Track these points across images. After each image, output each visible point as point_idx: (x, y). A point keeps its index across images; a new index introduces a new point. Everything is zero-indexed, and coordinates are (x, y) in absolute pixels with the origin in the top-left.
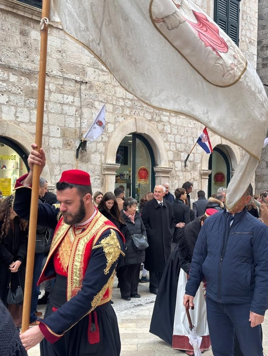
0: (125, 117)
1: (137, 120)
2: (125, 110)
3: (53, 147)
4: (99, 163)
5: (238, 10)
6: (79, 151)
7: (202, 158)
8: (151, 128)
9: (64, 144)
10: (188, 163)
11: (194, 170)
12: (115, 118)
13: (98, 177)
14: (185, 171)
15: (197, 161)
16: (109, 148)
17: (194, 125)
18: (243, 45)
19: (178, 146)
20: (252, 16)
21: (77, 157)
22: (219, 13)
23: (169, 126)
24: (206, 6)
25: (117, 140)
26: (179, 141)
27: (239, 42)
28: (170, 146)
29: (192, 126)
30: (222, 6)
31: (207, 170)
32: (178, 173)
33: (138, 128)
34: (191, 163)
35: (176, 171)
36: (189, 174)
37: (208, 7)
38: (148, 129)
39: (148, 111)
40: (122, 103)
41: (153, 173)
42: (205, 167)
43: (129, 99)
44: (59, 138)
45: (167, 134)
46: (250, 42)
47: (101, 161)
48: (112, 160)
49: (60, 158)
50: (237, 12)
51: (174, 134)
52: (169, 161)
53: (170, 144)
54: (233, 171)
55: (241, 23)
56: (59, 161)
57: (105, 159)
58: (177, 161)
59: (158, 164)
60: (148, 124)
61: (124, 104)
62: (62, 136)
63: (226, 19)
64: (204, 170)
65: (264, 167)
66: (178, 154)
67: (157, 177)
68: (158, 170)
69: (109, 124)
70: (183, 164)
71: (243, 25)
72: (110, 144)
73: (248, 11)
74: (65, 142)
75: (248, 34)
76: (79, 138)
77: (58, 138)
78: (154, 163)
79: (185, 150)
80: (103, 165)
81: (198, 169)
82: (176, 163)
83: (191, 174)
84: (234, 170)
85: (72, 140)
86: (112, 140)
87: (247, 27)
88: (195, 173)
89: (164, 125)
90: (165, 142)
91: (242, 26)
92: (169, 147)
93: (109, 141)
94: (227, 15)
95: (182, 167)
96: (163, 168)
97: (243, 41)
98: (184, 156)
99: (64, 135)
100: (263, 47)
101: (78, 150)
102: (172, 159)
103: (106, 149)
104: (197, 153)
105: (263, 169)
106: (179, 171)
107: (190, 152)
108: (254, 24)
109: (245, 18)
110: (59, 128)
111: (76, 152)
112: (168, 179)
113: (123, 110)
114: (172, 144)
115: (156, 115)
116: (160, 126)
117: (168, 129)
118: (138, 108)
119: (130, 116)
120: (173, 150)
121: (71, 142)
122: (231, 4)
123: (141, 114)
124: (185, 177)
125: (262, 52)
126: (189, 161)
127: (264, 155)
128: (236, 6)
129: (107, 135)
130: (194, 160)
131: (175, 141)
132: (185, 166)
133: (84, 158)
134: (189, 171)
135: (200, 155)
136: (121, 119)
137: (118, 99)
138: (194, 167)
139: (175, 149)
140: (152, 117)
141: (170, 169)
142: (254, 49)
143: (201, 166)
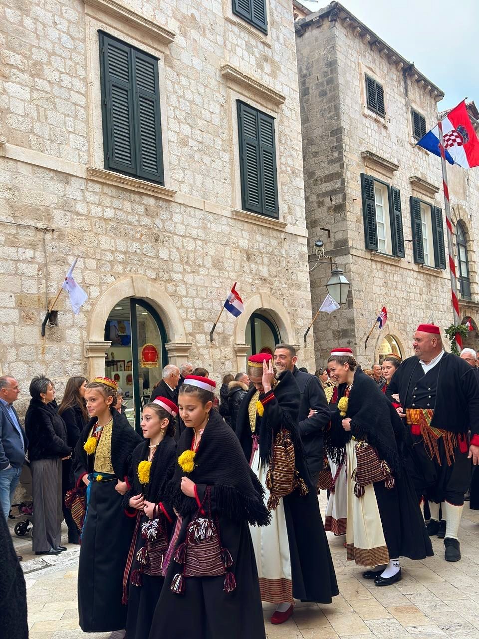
0: (116, 276)
1: (134, 280)
2: (116, 266)
3: (4, 322)
4: (78, 342)
5: (273, 131)
6: (46, 327)
7: (235, 328)
8: (156, 290)
9: (21, 318)
10: (215, 336)
11: (224, 345)
12: (101, 278)
13: (78, 362)
14: (212, 347)
15: (228, 333)
16: (93, 319)
17: (220, 284)
18: (283, 176)
19: (200, 313)
20: (294, 138)
21: (43, 334)
22: (245, 134)
23: (183, 287)
24: (227, 126)
25: (105, 309)
26: (201, 306)
27: (277, 173)
28: (187, 313)
29: (217, 286)
30: (250, 126)
31: (243, 345)
32: (202, 351)
33: (136, 291)
34: (220, 336)
35: (198, 348)
36: (218, 350)
37: (230, 128)
38: (152, 292)
39: (150, 267)
40: (110, 257)
41: (165, 352)
42: (241, 340)
43: (120, 251)
44: (14, 308)
45: (181, 297)
46: (293, 172)
47: (81, 338)
48: (98, 336)
49: (16, 337)
50: (272, 133)
51: (192, 297)
52: (186, 334)
53: (187, 311)
55: (279, 149)
56: (15, 342)
57: (88, 335)
58: (199, 333)
59: (171, 338)
60: (151, 284)
61: (114, 258)
62: (19, 306)
63: (256, 142)
64: (239, 345)
65: (331, 338)
66: (199, 324)
67: (170, 357)
68: (171, 348)
69: (92, 287)
70: (209, 337)
71: (282, 150)
72: (94, 315)
73: (287, 131)
74: (23, 314)
75: (290, 162)
76: (46, 307)
77: (11, 308)
78: (165, 339)
79: (209, 318)
80: (85, 344)
81: (231, 343)
82: (198, 336)
83: (221, 351)
85: (34, 311)
86: (98, 308)
87: (287, 153)
88: (227, 349)
89: (176, 286)
90: (178, 308)
91: (280, 152)
92: (185, 316)
93: (92, 310)
94: (257, 137)
95: (206, 341)
96: (177, 344)
97: (282, 172)
98: (208, 327)
99: (21, 304)
100: (317, 180)
101: (44, 324)
102: (191, 331)
103: (89, 321)
104: (227, 320)
105: (329, 340)
106: (203, 347)
107: (216, 320)
108: (298, 149)
109: (283, 142)
110: (13, 295)
111: (41, 328)
112: (186, 358)
113: (112, 266)
114: (189, 310)
115: (164, 271)
116: (171, 287)
117: (182, 290)
118: (136, 262)
119: (124, 274)
120: (192, 319)
121: (33, 314)
122: (261, 122)
123: (141, 271)
125: (316, 187)
126: (216, 333)
127: (330, 322)
128: (270, 125)
129: (89, 301)
130: (224, 331)
131: (193, 306)
132: (212, 340)
133: (55, 336)
134: (217, 347)
135: (233, 325)
136: (110, 279)
137: (103, 252)
138: (225, 340)
139: (194, 318)
140: (158, 274)
141: (187, 345)
142: (300, 182)
143: (235, 339)
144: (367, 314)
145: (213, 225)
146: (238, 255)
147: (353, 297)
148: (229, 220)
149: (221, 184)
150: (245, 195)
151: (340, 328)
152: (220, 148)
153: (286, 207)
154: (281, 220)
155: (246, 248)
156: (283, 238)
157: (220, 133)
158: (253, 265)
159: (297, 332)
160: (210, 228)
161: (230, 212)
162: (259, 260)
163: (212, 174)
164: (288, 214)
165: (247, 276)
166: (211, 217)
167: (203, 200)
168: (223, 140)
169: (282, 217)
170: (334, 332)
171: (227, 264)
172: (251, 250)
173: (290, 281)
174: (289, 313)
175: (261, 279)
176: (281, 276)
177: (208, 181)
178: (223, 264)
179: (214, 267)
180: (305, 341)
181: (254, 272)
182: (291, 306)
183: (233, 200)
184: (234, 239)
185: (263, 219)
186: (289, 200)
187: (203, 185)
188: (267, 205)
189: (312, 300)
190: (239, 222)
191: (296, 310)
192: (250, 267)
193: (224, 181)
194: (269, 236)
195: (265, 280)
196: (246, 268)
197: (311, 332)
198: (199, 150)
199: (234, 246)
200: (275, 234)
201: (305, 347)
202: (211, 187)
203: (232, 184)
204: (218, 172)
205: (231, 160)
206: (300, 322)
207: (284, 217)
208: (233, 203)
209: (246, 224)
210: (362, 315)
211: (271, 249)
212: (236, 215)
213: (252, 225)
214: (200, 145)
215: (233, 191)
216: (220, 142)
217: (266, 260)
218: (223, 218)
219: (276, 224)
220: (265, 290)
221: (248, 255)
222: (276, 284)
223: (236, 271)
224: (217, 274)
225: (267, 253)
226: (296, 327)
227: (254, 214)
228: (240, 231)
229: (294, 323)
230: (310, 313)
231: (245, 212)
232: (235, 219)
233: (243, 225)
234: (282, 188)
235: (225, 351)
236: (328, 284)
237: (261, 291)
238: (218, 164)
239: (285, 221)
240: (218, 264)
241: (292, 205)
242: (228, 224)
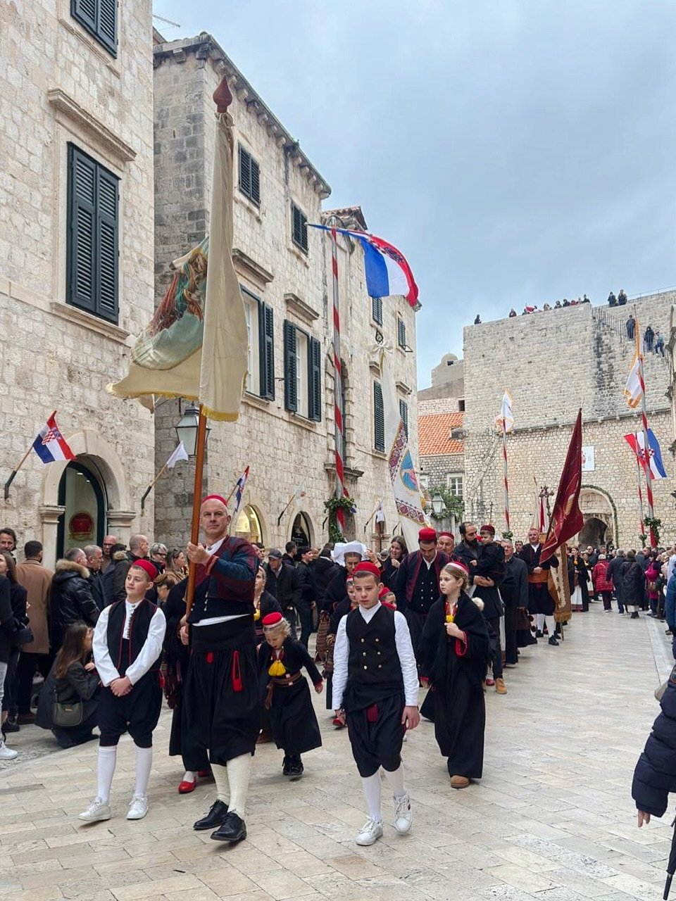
5: (116, 197)
7: (44, 479)
10: (12, 489)
11: (25, 505)
14: (6, 508)
15: (32, 487)
17: (26, 410)
18: (127, 264)
20: (144, 213)
22: (77, 194)
24: (50, 177)
27: (119, 258)
29: (21, 414)
30: (85, 183)
31: (55, 507)
34: (20, 491)
36: (15, 513)
37: (56, 179)
42: (52, 499)
46: (140, 261)
50: (115, 200)
54: (110, 510)
55: (123, 224)
63: (93, 208)
64: (48, 506)
65: (172, 505)
70: (2, 492)
71: (127, 226)
73: (135, 201)
75: (137, 245)
79: (5, 462)
81: (36, 503)
83: (20, 514)
84: (112, 508)
87: (134, 232)
88: (29, 512)
91: (125, 228)
94: (94, 200)
97: (126, 258)
98: (3, 475)
100: (165, 276)
104: (32, 469)
105: (169, 507)
107: (17, 467)
108: (148, 229)
109: (129, 214)
122: (102, 182)
124: (6, 520)
125: (163, 286)
126: (15, 486)
127: (171, 481)
128: (113, 188)
130: (26, 483)
132: (7, 496)
134: (14, 508)
135: (40, 475)
138: (26, 498)
142: (149, 277)
143: (43, 498)
144: (223, 474)
145: (21, 320)
146: (55, 370)
147: (208, 448)
148: (45, 315)
149: (37, 259)
150: (71, 282)
151: (187, 490)
152: (38, 206)
153: (128, 309)
154: (121, 327)
155: (68, 361)
156: (121, 353)
157: (40, 185)
158: (76, 389)
159: (133, 492)
160: (16, 324)
161: (48, 304)
162: (85, 380)
163: (25, 243)
164: (129, 319)
165: (67, 404)
166: (18, 307)
167: (9, 280)
168: (44, 197)
169: (122, 322)
170: (176, 496)
171: (39, 382)
172: (76, 364)
173: (127, 417)
174: (123, 464)
175: (87, 410)
176: (115, 408)
177: (18, 253)
178: (32, 380)
179: (18, 384)
180: (143, 507)
181: (77, 398)
182: (127, 454)
183: (53, 287)
184: (52, 346)
185: (96, 321)
186: (133, 300)
187: (10, 257)
188: (103, 302)
189: (155, 448)
190: (60, 321)
191: (133, 460)
192: (72, 390)
193: (41, 256)
194: (102, 348)
195: (92, 411)
196: (66, 392)
197: (152, 495)
198: (7, 203)
199: (51, 355)
200: (111, 345)
201: (142, 516)
202: (22, 262)
203: (54, 263)
204: (33, 242)
205: (55, 226)
206: (137, 478)
207: (125, 323)
208: (53, 292)
209: (69, 325)
210: (218, 474)
211: (104, 367)
212: (56, 309)
213: (78, 328)
214: (10, 197)
215: (54, 273)
216: (40, 198)
217: (95, 382)
218: (37, 312)
219: (113, 331)
220: (92, 427)
221: (70, 371)
222: (108, 419)
223: (52, 393)
224: (22, 396)
225: (98, 372)
226: (131, 484)
227: (83, 312)
228: (60, 335)
229: (129, 479)
230: (151, 466)
231: (70, 307)
232: (55, 315)
233: (66, 326)
234: (124, 282)
235: (26, 514)
236: (179, 425)
237: (85, 428)
238: (34, 230)
239: (125, 328)
240: (24, 380)
241: (137, 308)
242: (43, 321)
